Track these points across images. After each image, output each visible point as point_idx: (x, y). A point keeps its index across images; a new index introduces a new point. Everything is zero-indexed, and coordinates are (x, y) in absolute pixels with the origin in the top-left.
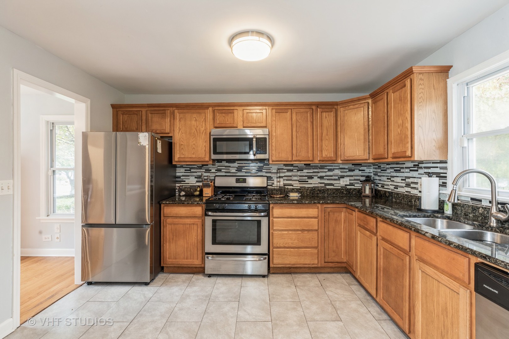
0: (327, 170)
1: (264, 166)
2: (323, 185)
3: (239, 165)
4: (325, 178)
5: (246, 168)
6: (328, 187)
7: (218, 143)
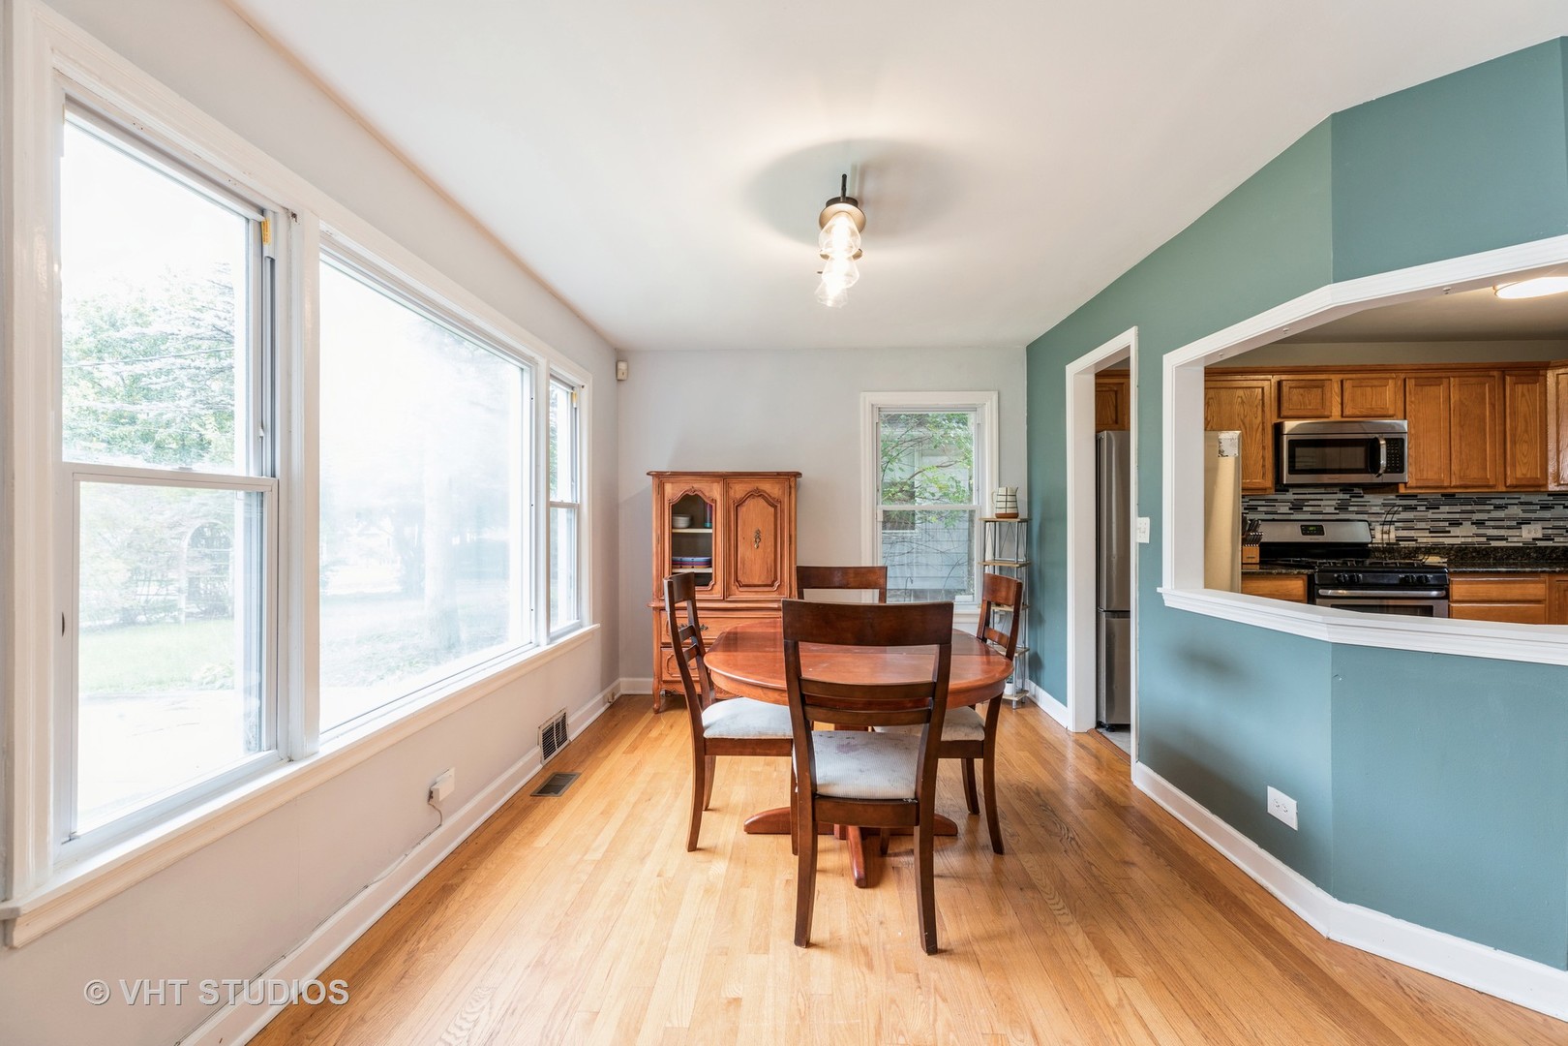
0: (1492, 507)
1: (1353, 500)
2: (1484, 539)
3: (1296, 497)
4: (1487, 523)
5: (1312, 503)
6: (1494, 544)
7: (1299, 451)
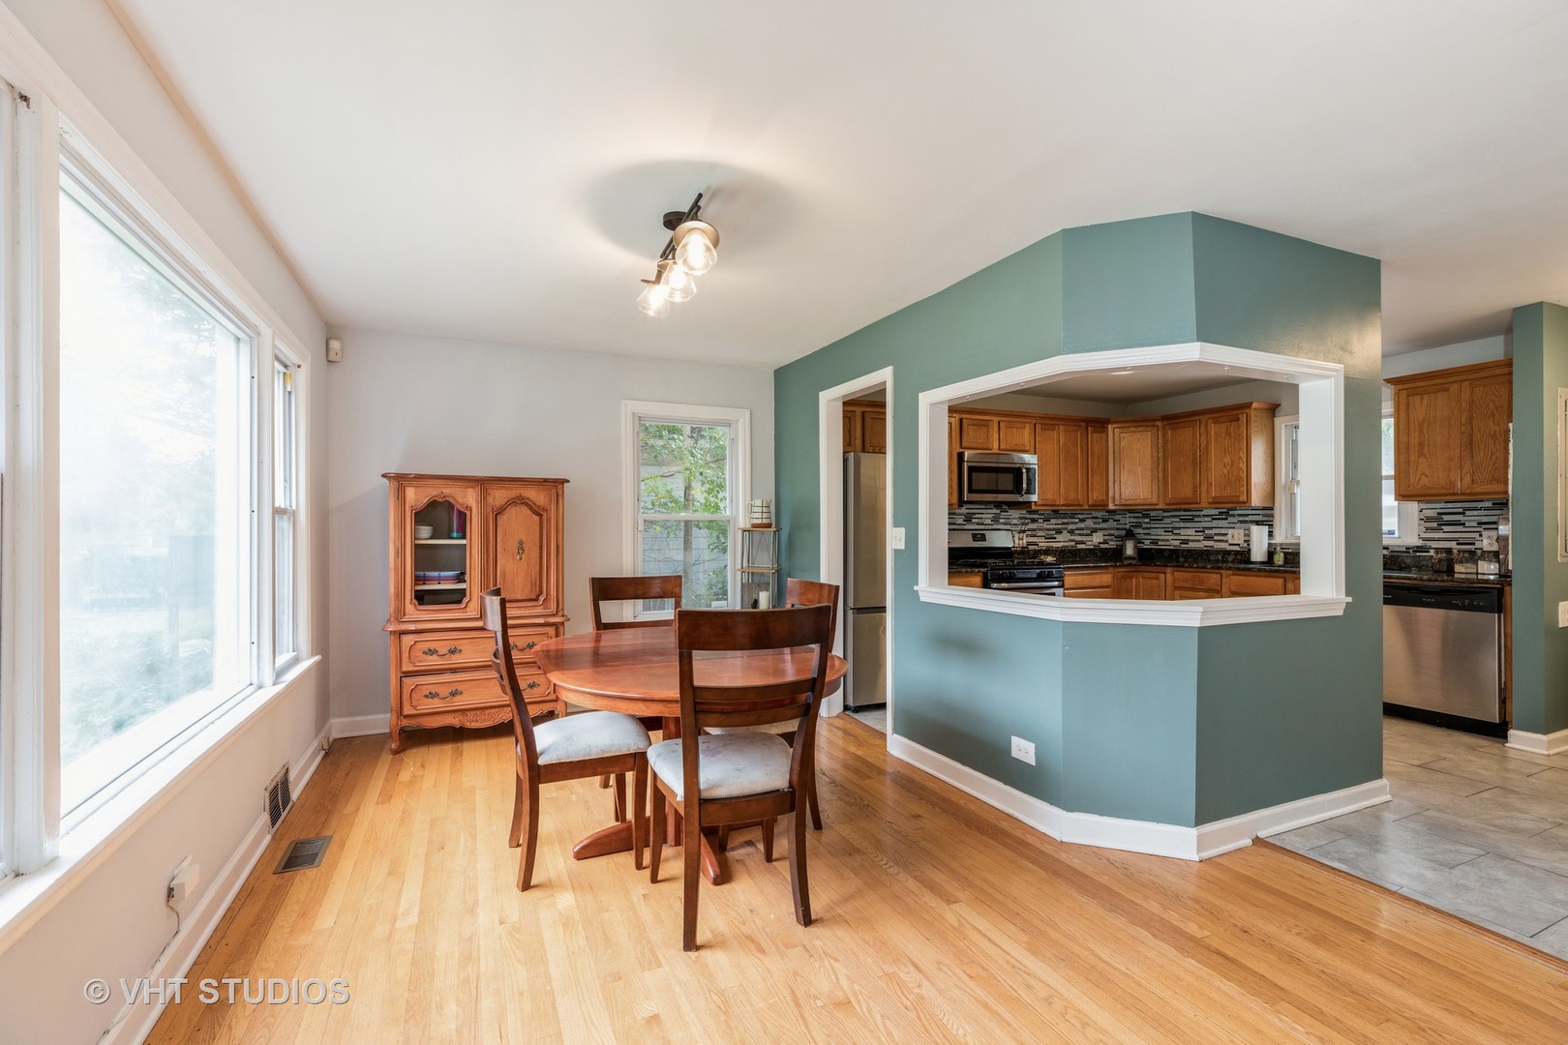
1: (1002, 514)
3: (967, 511)
4: (1076, 532)
5: (977, 516)
6: (1080, 546)
7: (974, 475)
